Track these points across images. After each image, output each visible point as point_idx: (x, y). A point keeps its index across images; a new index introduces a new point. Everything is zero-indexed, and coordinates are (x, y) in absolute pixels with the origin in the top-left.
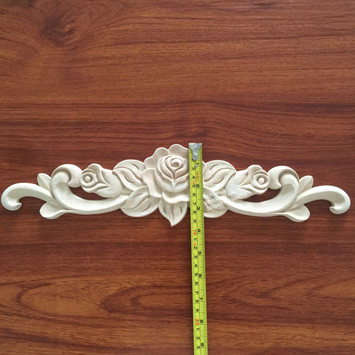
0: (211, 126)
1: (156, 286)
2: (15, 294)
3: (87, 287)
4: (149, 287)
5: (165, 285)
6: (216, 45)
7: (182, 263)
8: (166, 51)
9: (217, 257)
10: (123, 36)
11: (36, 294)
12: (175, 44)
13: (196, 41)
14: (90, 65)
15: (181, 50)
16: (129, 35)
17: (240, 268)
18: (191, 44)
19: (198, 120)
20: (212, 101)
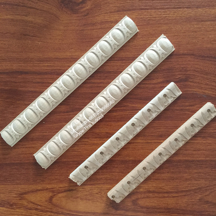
0: (191, 73)
1: (149, 192)
2: (48, 197)
3: (100, 192)
4: (145, 192)
5: (156, 191)
6: (196, 10)
7: (169, 175)
8: (157, 16)
9: (195, 171)
10: (124, 4)
11: (63, 197)
12: (164, 10)
13: (180, 8)
14: (98, 27)
15: (169, 15)
16: (128, 4)
17: (212, 179)
18: (176, 10)
19: (181, 69)
20: (193, 55)
